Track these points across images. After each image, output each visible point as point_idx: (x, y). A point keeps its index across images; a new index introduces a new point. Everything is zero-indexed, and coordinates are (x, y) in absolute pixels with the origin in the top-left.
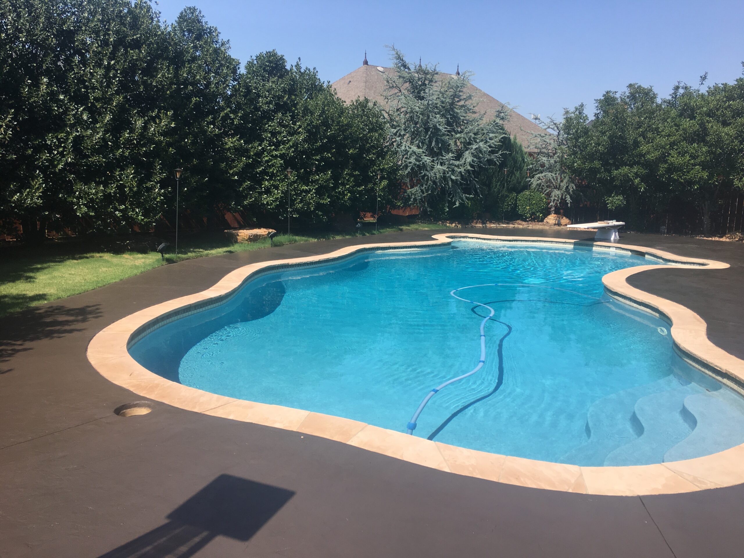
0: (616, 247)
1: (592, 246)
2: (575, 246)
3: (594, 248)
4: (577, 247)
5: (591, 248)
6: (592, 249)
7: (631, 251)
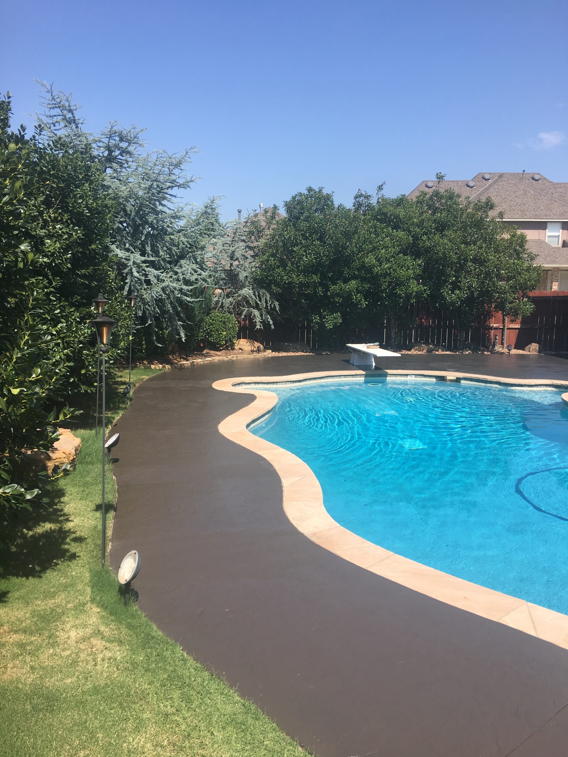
0: (415, 375)
1: (386, 375)
2: (366, 378)
3: (388, 378)
4: (369, 379)
5: (385, 378)
6: (386, 380)
7: (436, 377)
